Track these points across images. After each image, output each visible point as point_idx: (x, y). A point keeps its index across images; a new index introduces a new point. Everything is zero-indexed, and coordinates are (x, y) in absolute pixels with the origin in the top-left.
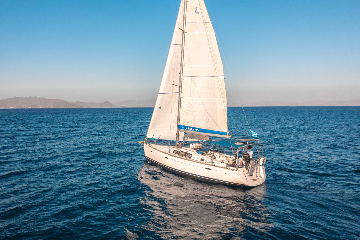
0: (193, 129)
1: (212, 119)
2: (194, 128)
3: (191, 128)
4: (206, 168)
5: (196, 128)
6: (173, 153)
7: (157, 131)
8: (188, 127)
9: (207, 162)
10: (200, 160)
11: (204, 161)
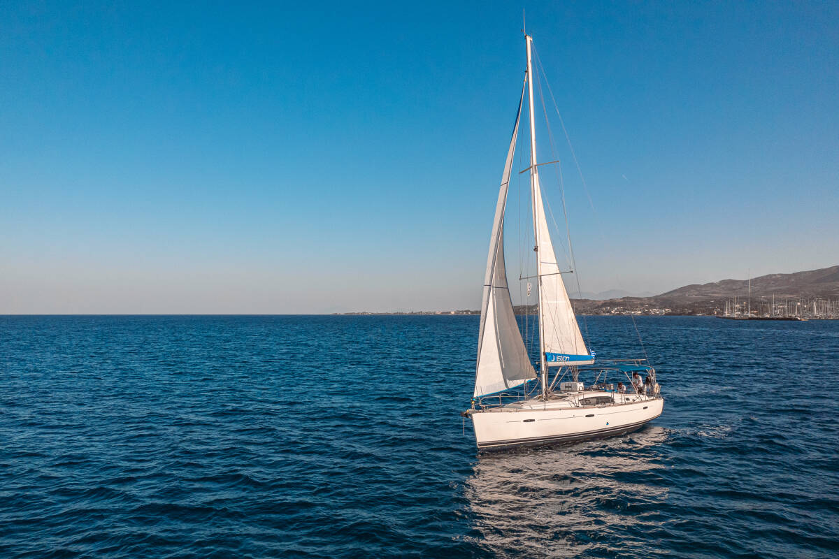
3: (561, 357)
5: (566, 355)
6: (582, 404)
8: (556, 355)
11: (631, 401)
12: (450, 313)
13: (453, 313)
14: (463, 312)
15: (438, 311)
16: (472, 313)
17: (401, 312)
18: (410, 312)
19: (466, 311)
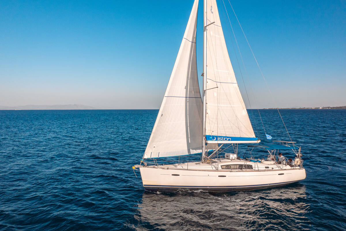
0: (224, 139)
1: (235, 126)
2: (225, 137)
3: (222, 138)
4: (279, 174)
5: (228, 137)
6: (222, 168)
7: (154, 147)
8: (217, 137)
9: (274, 168)
10: (265, 169)
11: (270, 168)
12: (319, 108)
13: (321, 108)
14: (326, 107)
15: (313, 107)
16: (331, 108)
17: (295, 108)
18: (299, 108)
19: (328, 107)
